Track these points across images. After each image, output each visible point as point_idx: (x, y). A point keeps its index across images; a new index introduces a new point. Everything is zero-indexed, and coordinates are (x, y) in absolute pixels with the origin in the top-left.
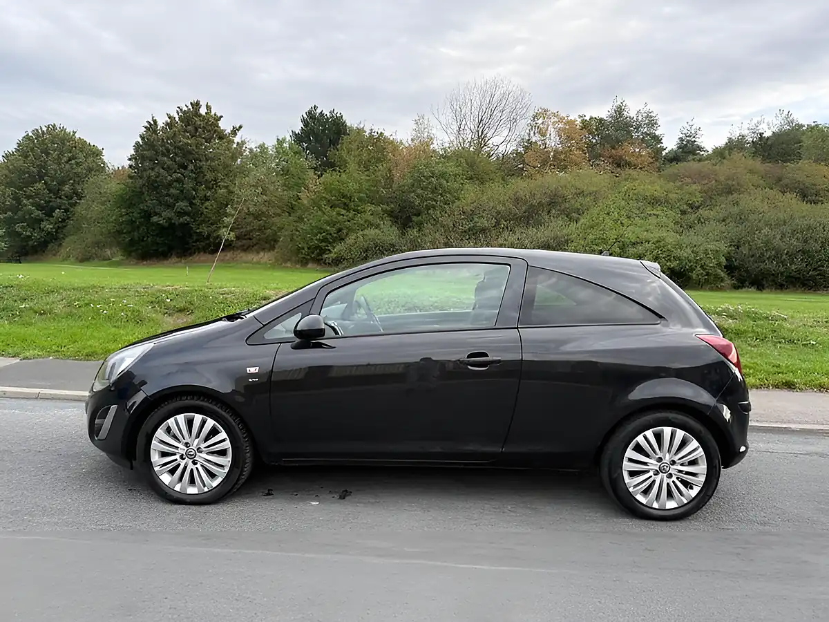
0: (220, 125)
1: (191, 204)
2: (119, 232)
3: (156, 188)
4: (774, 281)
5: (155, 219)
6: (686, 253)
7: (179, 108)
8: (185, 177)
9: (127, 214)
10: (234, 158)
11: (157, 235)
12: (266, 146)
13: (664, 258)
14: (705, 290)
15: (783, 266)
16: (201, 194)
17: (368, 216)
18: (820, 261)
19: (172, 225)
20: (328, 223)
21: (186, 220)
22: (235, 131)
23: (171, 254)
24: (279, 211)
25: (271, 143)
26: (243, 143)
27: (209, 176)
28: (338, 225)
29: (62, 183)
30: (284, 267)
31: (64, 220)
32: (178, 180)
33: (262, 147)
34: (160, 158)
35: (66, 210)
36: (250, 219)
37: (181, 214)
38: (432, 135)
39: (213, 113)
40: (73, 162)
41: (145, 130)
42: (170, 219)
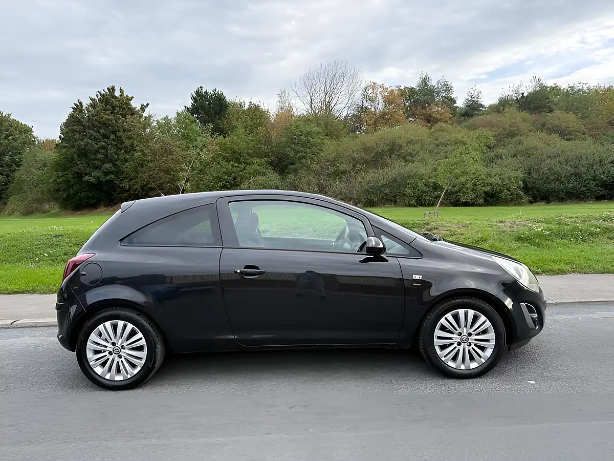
0: (131, 104)
1: (115, 165)
2: (58, 190)
3: (85, 155)
4: (557, 196)
5: (86, 178)
6: (495, 180)
7: (99, 92)
8: (108, 145)
9: (63, 176)
10: (144, 128)
11: (88, 191)
12: (169, 118)
13: (480, 184)
14: (511, 206)
15: (563, 185)
16: (122, 157)
17: (255, 167)
18: (587, 180)
19: (100, 183)
20: (226, 173)
21: (111, 178)
22: (143, 108)
23: (100, 205)
25: (172, 116)
26: (151, 116)
27: (127, 143)
28: (233, 175)
31: (6, 184)
32: (103, 147)
33: (166, 118)
34: (87, 131)
35: (8, 176)
37: (106, 173)
38: (291, 105)
39: (125, 95)
40: (10, 138)
41: (72, 110)
42: (98, 178)
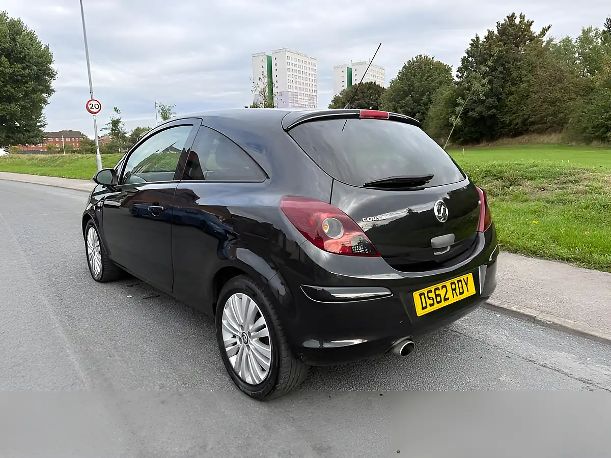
0: (531, 29)
1: (499, 100)
5: (470, 114)
7: (498, 23)
11: (472, 126)
12: (570, 39)
16: (507, 90)
19: (482, 117)
21: (492, 112)
22: (543, 33)
23: (483, 140)
24: (574, 96)
26: (551, 40)
27: (514, 75)
29: (423, 94)
30: (570, 146)
33: (566, 40)
35: (423, 113)
36: (545, 106)
37: (489, 108)
39: (525, 21)
40: (430, 79)
41: (470, 46)
42: (481, 112)
